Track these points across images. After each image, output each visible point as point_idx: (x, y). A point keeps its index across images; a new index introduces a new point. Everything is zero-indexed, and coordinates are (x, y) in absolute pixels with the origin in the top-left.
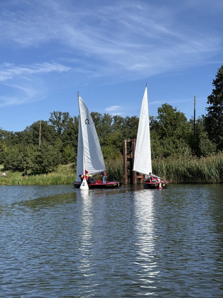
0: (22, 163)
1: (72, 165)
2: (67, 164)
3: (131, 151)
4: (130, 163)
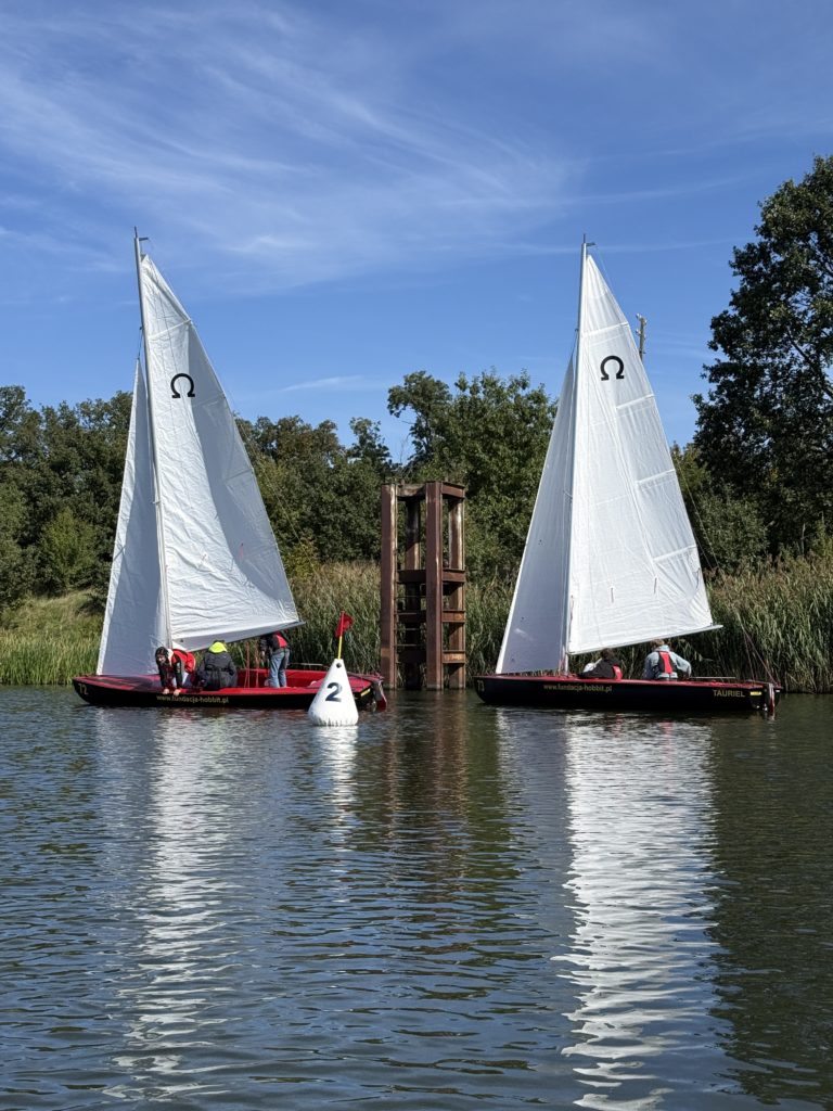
1: (85, 598)
2: (58, 595)
3: (415, 538)
4: (408, 592)
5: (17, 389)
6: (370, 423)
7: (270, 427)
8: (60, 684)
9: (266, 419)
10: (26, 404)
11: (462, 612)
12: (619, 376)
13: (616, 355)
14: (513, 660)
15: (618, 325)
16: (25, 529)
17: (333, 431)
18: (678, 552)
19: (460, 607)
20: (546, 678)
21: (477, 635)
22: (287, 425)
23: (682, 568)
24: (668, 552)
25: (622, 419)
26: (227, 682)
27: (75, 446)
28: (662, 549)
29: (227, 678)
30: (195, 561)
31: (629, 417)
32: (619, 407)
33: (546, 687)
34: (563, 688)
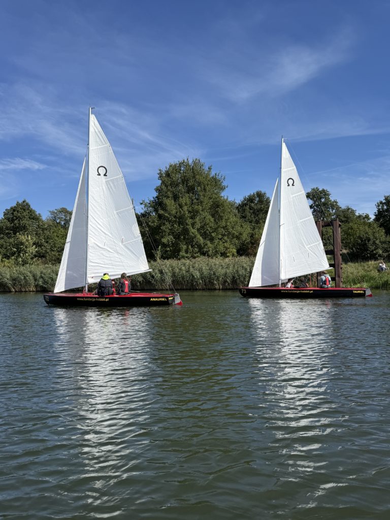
12: (293, 185)
15: (292, 168)
18: (316, 243)
24: (312, 244)
31: (296, 199)
32: (293, 195)
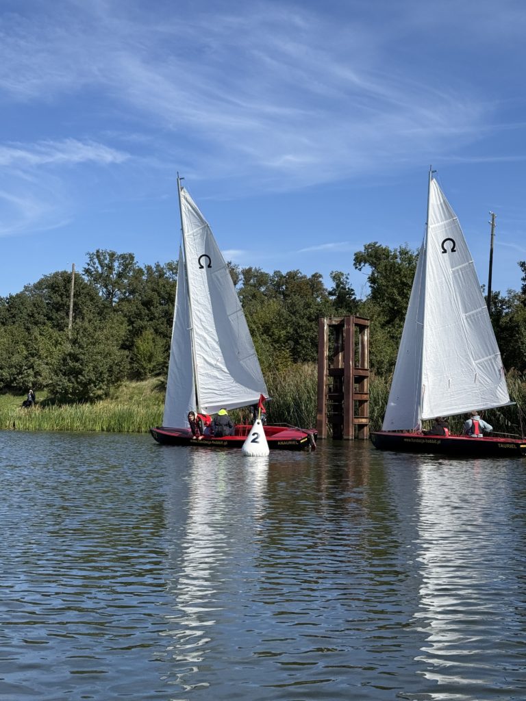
0: (22, 374)
1: (157, 382)
2: (142, 380)
3: (340, 349)
4: (335, 381)
5: (130, 254)
6: (342, 275)
7: (281, 277)
8: (138, 432)
9: (279, 272)
10: (135, 264)
11: (366, 394)
12: (453, 250)
13: (450, 237)
14: (392, 423)
15: (452, 219)
16: (127, 340)
17: (320, 279)
18: (489, 357)
19: (365, 391)
20: (406, 434)
21: (378, 407)
22: (292, 276)
23: (492, 367)
24: (483, 357)
25: (455, 276)
26: (227, 432)
27: (157, 291)
28: (480, 355)
29: (227, 430)
30: (213, 362)
31: (459, 275)
32: (453, 269)
33: (405, 440)
34: (415, 441)
